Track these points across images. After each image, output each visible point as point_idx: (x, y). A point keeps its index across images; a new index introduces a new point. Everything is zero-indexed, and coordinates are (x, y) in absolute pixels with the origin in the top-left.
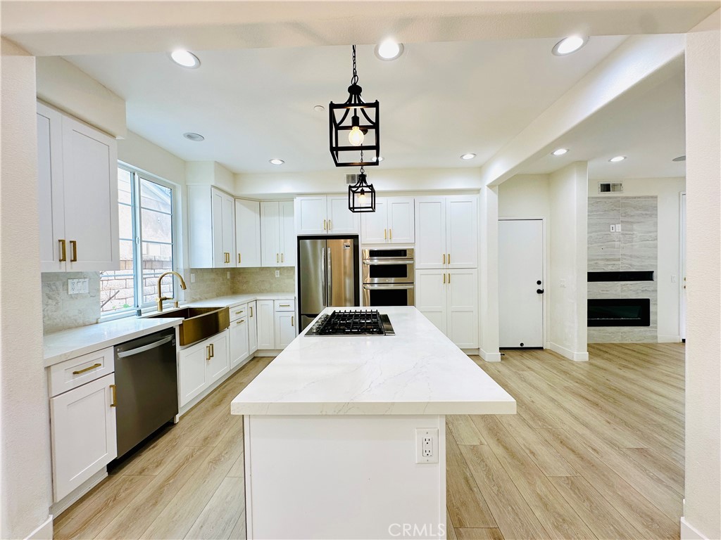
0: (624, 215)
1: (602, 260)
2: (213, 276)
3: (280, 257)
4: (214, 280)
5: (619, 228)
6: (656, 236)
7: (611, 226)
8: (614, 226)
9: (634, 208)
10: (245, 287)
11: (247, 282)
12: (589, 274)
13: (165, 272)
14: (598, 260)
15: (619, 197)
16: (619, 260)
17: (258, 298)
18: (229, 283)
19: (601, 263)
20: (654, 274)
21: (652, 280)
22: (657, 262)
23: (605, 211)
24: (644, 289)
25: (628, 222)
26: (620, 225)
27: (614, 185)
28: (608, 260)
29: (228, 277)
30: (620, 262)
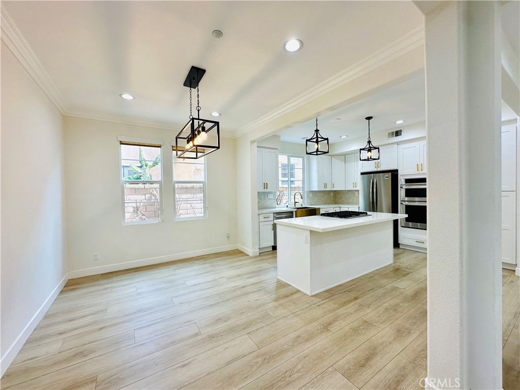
2: (322, 194)
3: (355, 185)
4: (323, 196)
10: (340, 201)
11: (342, 198)
13: (296, 192)
17: (341, 206)
18: (332, 198)
29: (332, 195)
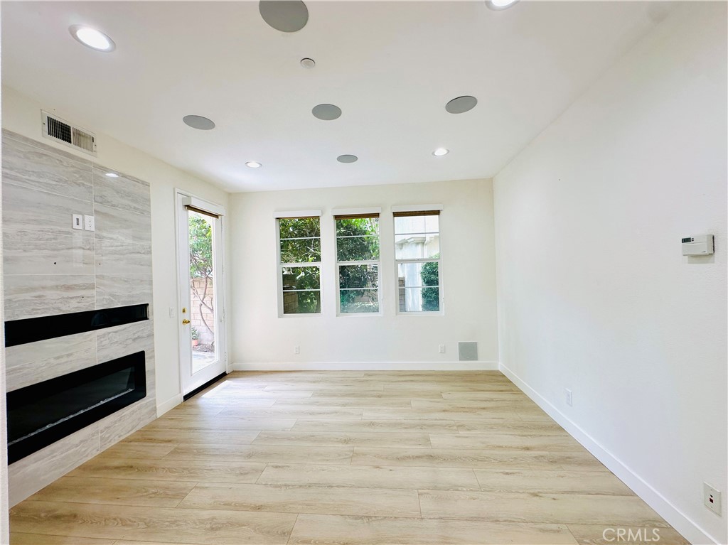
0: (98, 199)
1: (57, 287)
5: (90, 222)
6: (150, 247)
7: (75, 217)
8: (80, 217)
9: (118, 193)
12: (10, 326)
14: (44, 288)
15: (91, 163)
16: (92, 287)
19: (52, 295)
20: (149, 308)
21: (146, 318)
22: (152, 289)
23: (60, 180)
24: (136, 336)
25: (105, 215)
26: (92, 218)
27: (79, 134)
28: (69, 288)
30: (94, 292)
